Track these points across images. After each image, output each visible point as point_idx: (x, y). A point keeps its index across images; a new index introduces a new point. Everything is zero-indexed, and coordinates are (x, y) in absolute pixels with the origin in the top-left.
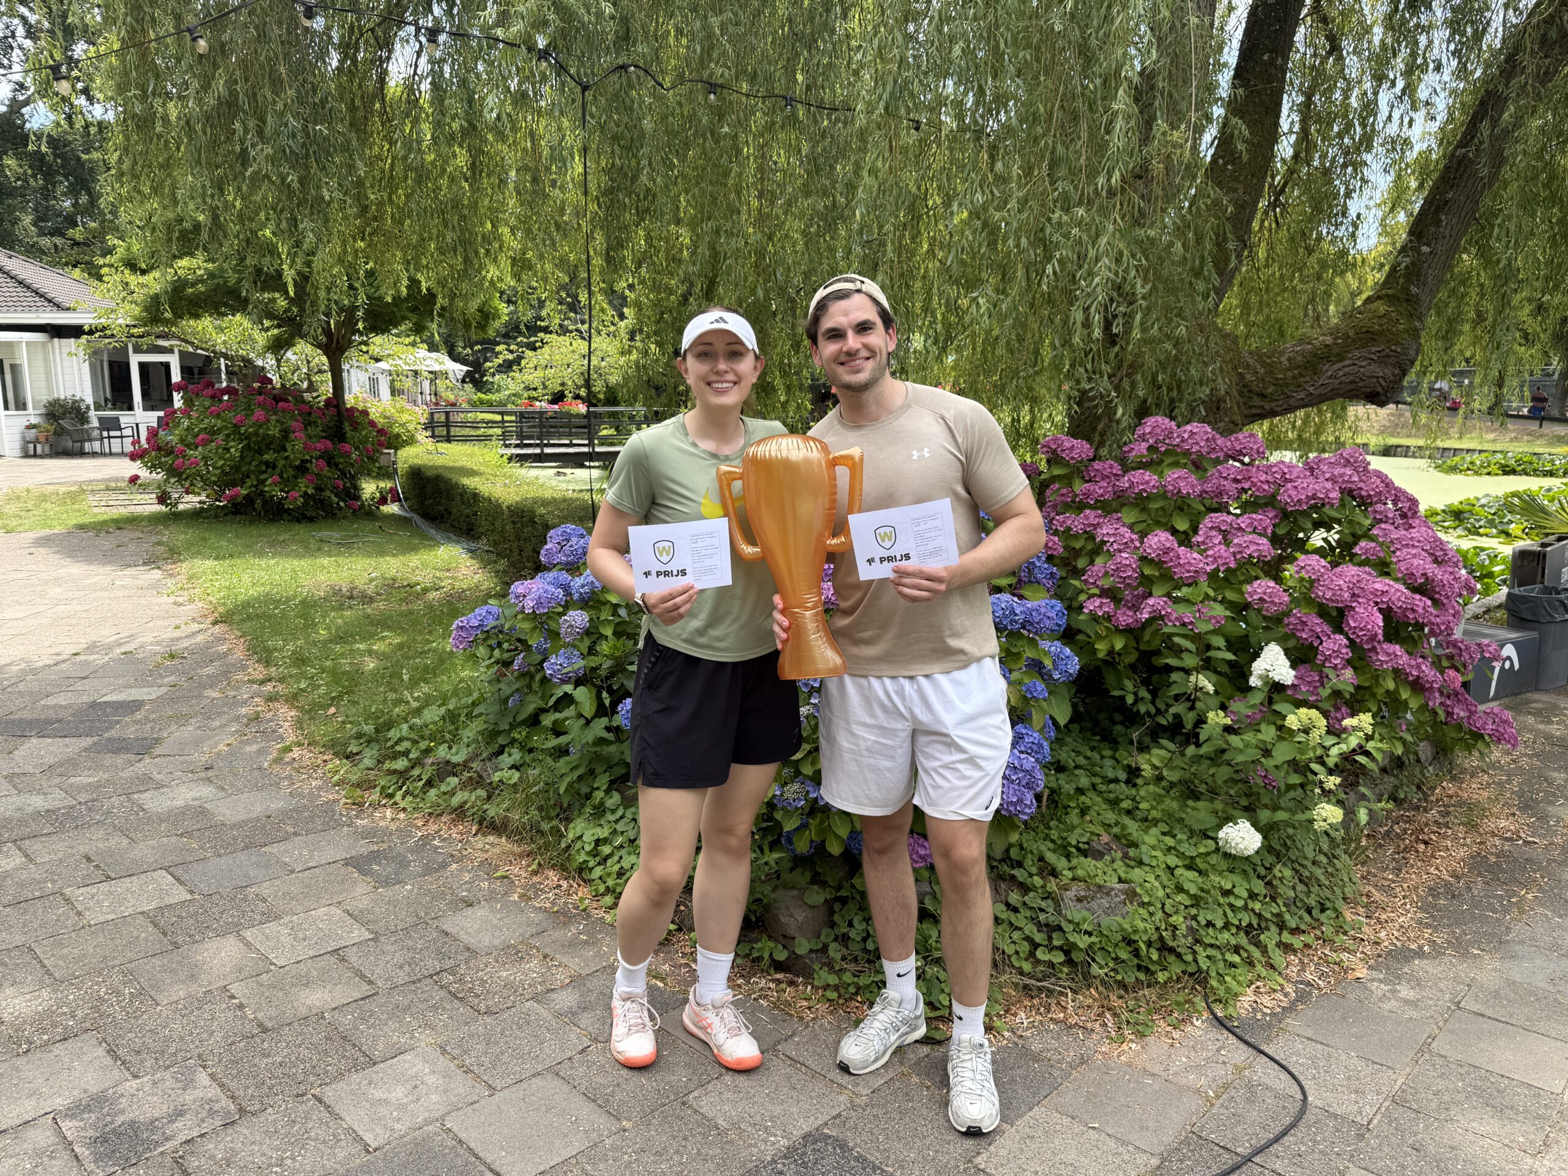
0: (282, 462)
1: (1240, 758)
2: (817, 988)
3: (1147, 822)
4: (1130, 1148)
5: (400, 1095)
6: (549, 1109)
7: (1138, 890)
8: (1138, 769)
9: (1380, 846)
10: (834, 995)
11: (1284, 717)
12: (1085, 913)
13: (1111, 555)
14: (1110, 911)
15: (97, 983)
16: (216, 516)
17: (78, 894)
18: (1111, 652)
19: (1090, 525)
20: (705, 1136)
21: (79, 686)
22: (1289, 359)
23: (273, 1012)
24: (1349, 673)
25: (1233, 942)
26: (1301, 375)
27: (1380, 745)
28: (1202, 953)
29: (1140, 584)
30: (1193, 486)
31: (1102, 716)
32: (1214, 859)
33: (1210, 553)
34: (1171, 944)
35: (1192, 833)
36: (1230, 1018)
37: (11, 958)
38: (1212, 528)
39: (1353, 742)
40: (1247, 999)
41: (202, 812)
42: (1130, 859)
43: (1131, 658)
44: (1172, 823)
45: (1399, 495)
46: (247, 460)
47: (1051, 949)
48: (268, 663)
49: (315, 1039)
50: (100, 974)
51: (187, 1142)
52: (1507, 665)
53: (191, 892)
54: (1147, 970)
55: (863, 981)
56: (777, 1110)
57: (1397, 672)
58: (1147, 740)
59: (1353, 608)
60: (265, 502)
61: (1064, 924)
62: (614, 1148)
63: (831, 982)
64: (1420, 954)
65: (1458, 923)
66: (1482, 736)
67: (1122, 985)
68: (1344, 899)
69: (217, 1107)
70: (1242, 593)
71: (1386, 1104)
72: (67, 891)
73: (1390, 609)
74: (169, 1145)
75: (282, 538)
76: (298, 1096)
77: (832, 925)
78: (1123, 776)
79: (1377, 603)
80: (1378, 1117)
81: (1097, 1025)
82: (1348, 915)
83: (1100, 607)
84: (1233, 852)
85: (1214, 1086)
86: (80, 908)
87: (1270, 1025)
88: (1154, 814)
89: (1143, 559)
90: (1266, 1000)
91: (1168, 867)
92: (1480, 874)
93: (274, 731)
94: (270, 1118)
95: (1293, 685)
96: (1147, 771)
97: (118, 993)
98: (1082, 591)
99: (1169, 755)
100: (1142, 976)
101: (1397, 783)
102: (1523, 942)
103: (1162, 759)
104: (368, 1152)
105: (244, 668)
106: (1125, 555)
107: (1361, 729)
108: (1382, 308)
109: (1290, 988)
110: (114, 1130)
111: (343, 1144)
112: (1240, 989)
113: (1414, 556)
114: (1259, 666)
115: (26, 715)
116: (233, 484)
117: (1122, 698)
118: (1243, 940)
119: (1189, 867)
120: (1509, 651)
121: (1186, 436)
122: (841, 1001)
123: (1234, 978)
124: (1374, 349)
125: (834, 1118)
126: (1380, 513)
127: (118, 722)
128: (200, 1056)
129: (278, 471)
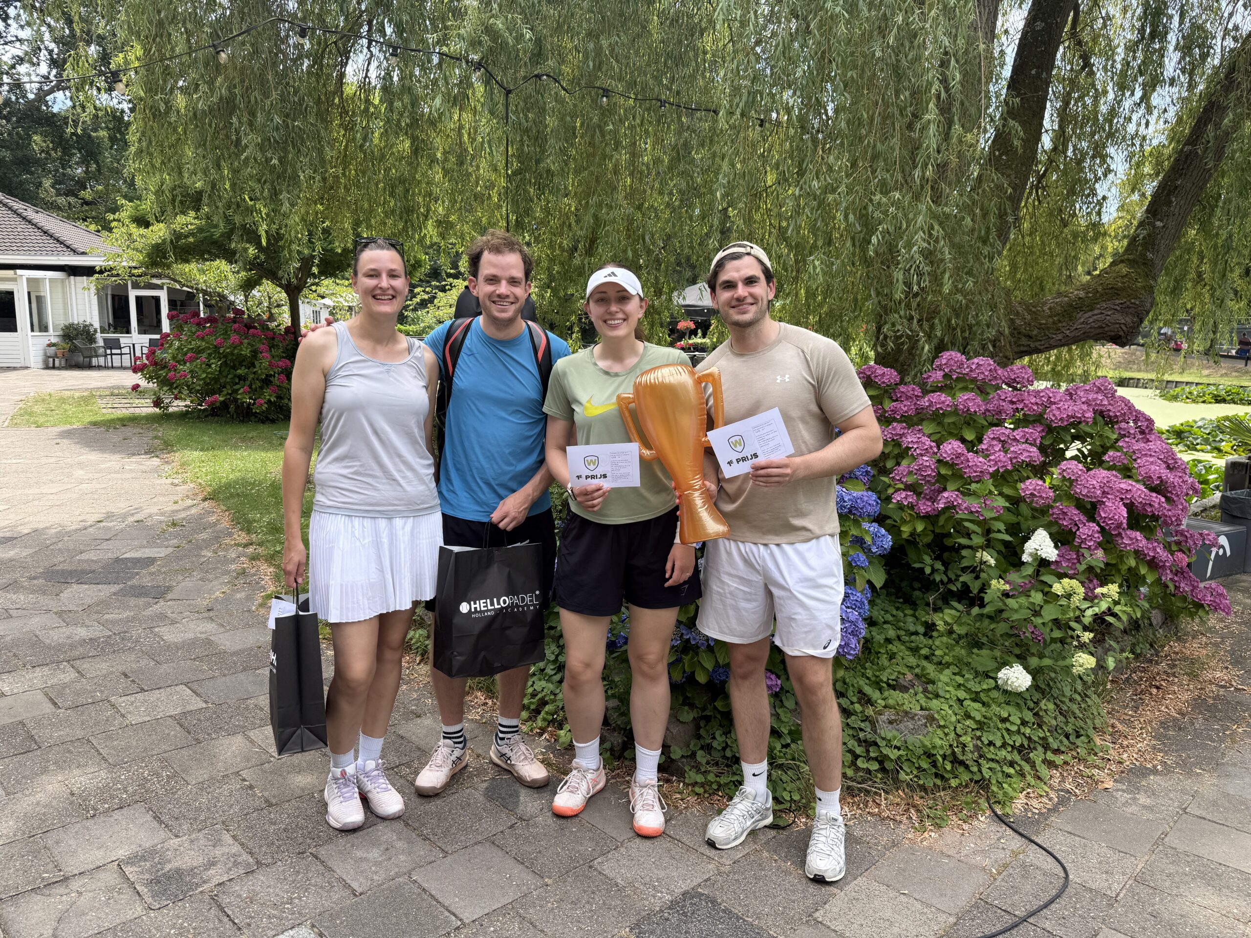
0: (252, 376)
1: (1015, 617)
2: (688, 785)
3: (941, 665)
4: (933, 909)
5: (376, 855)
6: (489, 869)
7: (936, 716)
8: (934, 624)
9: (1122, 689)
10: (701, 790)
11: (1051, 587)
12: (895, 732)
13: (914, 458)
14: (914, 731)
15: (141, 767)
16: (199, 417)
17: (122, 702)
18: (913, 534)
19: (896, 435)
20: (608, 891)
21: (105, 545)
22: (1050, 309)
23: (275, 792)
24: (1100, 553)
25: (1009, 758)
26: (1060, 321)
27: (1125, 608)
28: (985, 765)
29: (937, 481)
30: (979, 406)
31: (904, 584)
32: (995, 694)
33: (992, 457)
34: (961, 758)
35: (977, 674)
36: (1007, 815)
37: (75, 747)
38: (994, 438)
39: (1104, 606)
40: (1020, 802)
41: (208, 642)
42: (929, 692)
43: (928, 539)
44: (961, 667)
45: (1139, 416)
46: (225, 374)
47: (869, 759)
48: (249, 531)
49: (309, 812)
50: (143, 761)
51: (220, 884)
52: (1221, 552)
53: (206, 702)
54: (942, 778)
55: (723, 780)
56: (662, 874)
57: (1137, 553)
58: (940, 603)
59: (1104, 503)
60: (237, 407)
61: (878, 741)
62: (539, 898)
63: (699, 780)
64: (1154, 771)
65: (1184, 749)
66: (1202, 606)
67: (923, 788)
68: (1094, 728)
69: (240, 859)
70: (1017, 490)
71: (1130, 882)
72: (113, 699)
73: (1132, 503)
74: (206, 886)
75: (250, 435)
76: (299, 853)
77: (699, 737)
78: (921, 630)
79: (1122, 499)
80: (1124, 891)
81: (904, 818)
82: (1098, 741)
83: (906, 498)
84: (1009, 689)
85: (996, 866)
86: (123, 711)
87: (1038, 822)
88: (947, 659)
89: (939, 461)
90: (1034, 803)
91: (959, 700)
92: (1200, 713)
93: (257, 583)
94: (280, 869)
95: (1056, 561)
96: (941, 626)
97: (158, 775)
98: (890, 486)
99: (958, 614)
100: (938, 782)
101: (1134, 641)
102: (1235, 765)
103: (953, 617)
104: (355, 895)
105: (230, 535)
106: (925, 458)
107: (1109, 596)
108: (1124, 269)
109: (1053, 795)
110: (164, 875)
111: (336, 889)
112: (1014, 794)
113: (1152, 463)
114: (1030, 546)
115: (66, 567)
116: (212, 392)
117: (922, 570)
118: (1017, 757)
119: (974, 700)
120: (1223, 540)
121: (974, 367)
122: (706, 795)
123: (1010, 785)
124: (1118, 302)
125: (706, 881)
126: (1124, 429)
127: (137, 574)
128: (223, 822)
129: (248, 383)
